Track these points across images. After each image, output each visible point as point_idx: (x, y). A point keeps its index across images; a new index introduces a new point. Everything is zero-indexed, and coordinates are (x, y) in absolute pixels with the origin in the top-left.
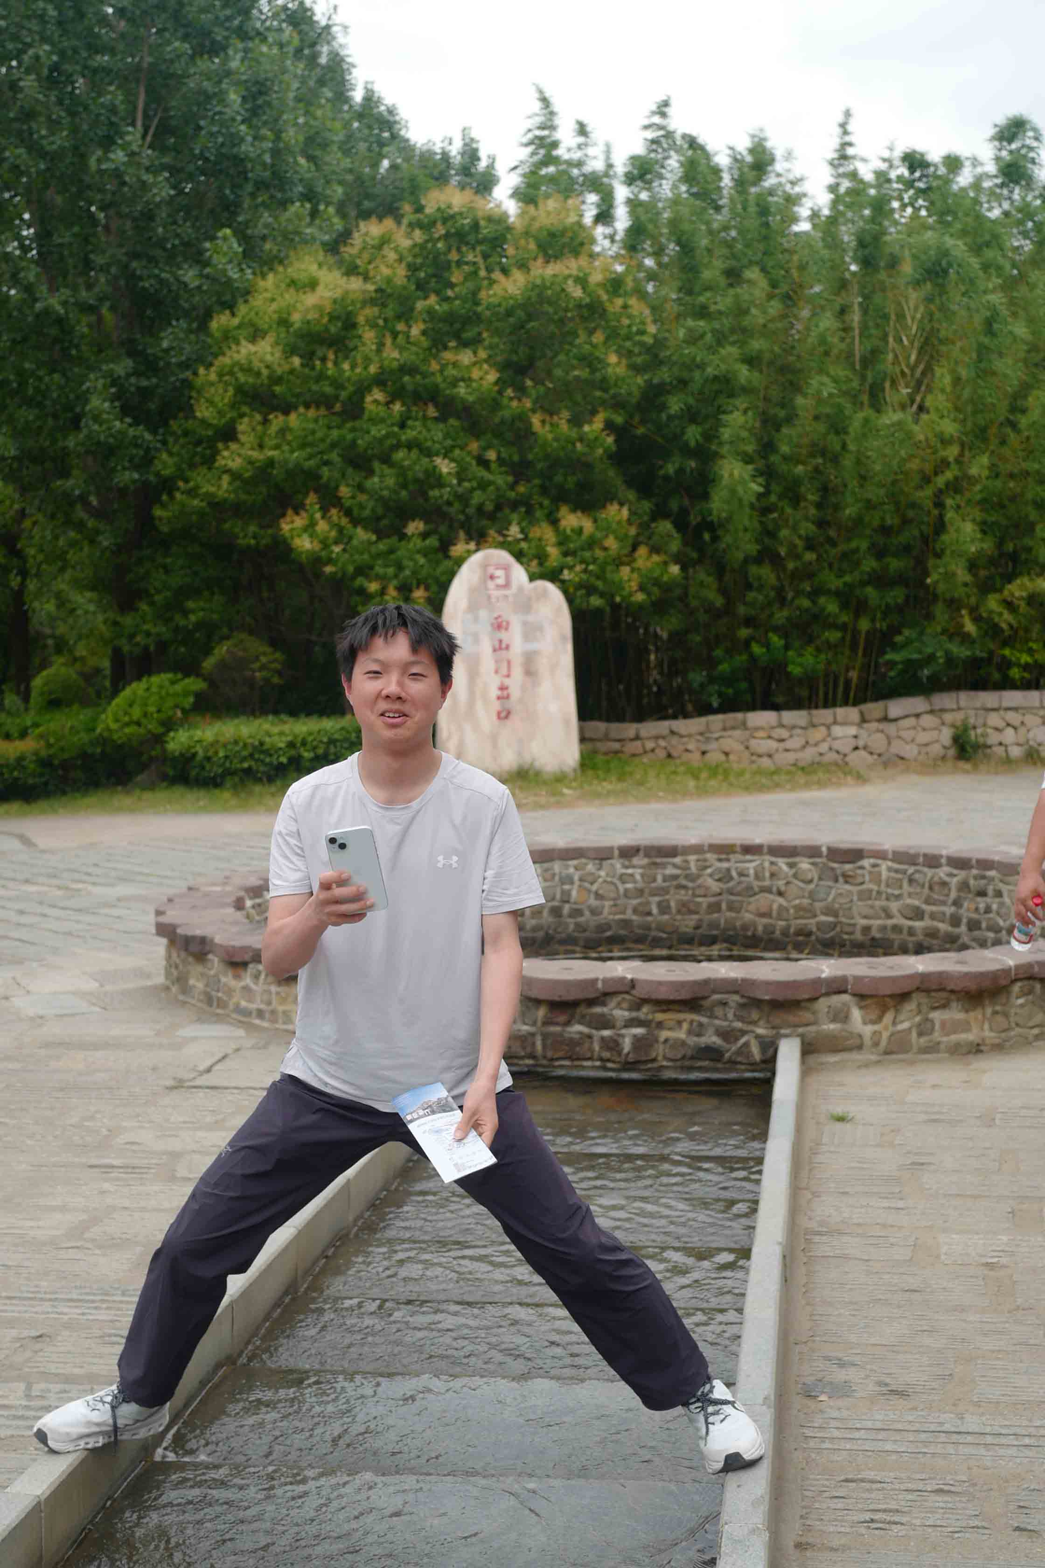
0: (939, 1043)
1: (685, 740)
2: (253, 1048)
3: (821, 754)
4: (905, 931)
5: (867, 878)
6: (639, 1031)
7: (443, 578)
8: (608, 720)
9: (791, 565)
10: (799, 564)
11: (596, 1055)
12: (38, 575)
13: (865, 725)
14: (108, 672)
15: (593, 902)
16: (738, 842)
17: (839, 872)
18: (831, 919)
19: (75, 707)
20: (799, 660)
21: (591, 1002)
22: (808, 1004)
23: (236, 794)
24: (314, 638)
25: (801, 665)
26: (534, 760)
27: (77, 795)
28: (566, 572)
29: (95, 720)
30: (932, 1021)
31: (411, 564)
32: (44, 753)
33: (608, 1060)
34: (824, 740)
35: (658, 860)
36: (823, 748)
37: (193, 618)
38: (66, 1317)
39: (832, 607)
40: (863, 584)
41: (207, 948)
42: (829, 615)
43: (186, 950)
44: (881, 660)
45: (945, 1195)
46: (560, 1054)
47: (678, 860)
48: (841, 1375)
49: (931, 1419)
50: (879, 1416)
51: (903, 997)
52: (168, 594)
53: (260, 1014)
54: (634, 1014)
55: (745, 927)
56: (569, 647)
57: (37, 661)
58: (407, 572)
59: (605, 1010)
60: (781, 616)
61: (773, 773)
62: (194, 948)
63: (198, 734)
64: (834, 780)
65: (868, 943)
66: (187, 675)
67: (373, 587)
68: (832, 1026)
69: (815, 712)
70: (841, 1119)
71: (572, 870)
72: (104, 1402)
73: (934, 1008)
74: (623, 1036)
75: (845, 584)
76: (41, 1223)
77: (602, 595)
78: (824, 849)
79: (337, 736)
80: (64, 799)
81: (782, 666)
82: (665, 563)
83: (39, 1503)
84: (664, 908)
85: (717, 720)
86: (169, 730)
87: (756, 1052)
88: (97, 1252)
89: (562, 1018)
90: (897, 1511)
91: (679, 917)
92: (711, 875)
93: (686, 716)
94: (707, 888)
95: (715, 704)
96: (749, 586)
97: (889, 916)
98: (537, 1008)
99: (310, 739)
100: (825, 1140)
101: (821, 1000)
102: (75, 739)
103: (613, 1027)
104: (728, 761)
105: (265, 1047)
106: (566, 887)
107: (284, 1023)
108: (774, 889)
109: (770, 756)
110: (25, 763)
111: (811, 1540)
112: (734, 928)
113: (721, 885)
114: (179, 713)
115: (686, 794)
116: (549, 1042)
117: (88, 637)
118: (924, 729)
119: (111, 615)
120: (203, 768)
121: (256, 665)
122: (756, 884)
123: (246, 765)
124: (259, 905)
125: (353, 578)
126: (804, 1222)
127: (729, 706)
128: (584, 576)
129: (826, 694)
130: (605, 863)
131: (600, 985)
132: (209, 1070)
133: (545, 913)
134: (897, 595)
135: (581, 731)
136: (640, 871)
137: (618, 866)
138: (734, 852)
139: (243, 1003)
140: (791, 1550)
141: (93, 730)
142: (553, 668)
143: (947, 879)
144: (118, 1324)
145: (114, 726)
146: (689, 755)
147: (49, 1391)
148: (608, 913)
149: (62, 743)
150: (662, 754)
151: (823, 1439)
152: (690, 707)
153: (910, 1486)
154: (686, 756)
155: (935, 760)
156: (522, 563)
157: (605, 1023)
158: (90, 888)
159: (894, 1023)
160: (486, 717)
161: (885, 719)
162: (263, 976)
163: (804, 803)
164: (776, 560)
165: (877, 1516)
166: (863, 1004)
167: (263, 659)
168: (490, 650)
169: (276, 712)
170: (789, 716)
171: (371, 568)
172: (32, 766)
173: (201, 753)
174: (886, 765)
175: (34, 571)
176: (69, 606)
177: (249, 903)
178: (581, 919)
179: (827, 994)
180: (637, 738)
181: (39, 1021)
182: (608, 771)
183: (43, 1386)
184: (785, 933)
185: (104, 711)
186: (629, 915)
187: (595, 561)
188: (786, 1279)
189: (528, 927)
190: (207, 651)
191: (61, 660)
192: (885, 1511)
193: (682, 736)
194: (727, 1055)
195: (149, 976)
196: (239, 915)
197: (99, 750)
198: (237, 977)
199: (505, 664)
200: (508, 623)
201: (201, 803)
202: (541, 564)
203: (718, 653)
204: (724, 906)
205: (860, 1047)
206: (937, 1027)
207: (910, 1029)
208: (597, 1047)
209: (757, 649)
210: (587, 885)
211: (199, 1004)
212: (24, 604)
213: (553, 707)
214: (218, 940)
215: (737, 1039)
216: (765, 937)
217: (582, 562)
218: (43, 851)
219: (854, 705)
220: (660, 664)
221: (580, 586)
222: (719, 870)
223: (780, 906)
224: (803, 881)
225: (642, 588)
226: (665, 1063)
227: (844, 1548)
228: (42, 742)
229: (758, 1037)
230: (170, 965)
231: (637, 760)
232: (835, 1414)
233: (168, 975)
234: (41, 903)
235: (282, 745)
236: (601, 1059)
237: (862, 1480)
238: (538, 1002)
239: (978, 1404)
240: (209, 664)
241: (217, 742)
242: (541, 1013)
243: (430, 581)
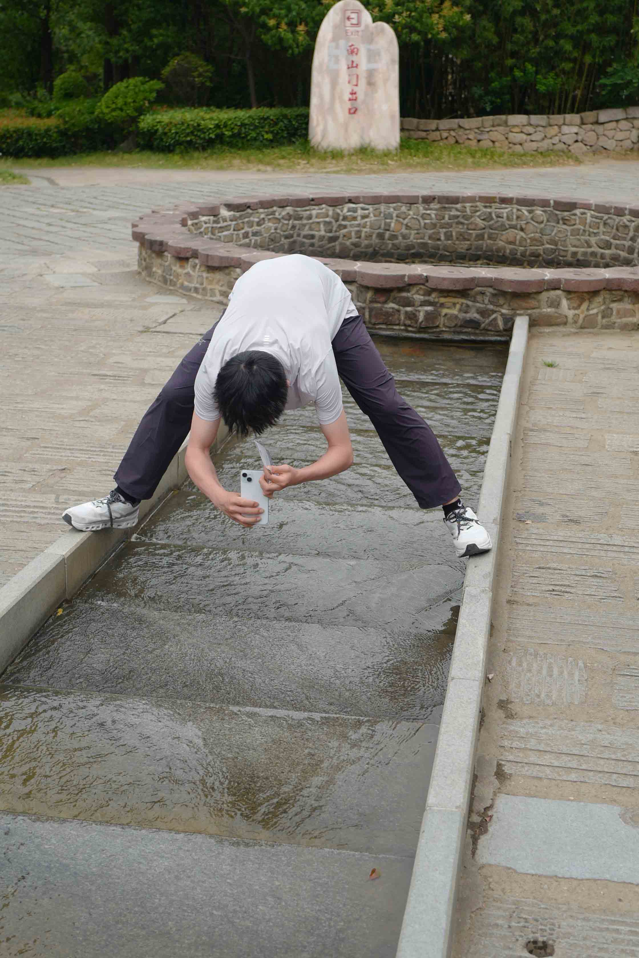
0: (615, 323)
1: (468, 132)
2: (191, 310)
3: (554, 144)
4: (599, 256)
5: (577, 222)
6: (429, 308)
7: (317, 18)
8: (419, 117)
9: (543, 17)
10: (548, 16)
11: (402, 322)
12: (57, 10)
13: (584, 126)
14: (102, 77)
15: (404, 231)
16: (498, 196)
17: (560, 217)
18: (553, 247)
19: (82, 97)
20: (544, 81)
21: (401, 290)
22: (535, 296)
23: (182, 157)
24: (232, 56)
25: (545, 84)
26: (370, 142)
27: (84, 155)
28: (397, 16)
29: (94, 107)
30: (611, 309)
31: (297, 7)
32: (62, 127)
33: (410, 326)
34: (556, 135)
35: (447, 206)
36: (556, 140)
37: (156, 41)
38: (79, 459)
39: (568, 47)
40: (589, 31)
41: (164, 248)
42: (565, 52)
43: (151, 249)
44: (596, 83)
45: (611, 411)
46: (380, 321)
47: (459, 206)
48: (540, 510)
49: (592, 536)
50: (562, 533)
51: (595, 293)
52: (140, 24)
53: (196, 290)
54: (427, 298)
55: (498, 250)
56: (397, 67)
57: (57, 68)
58: (294, 13)
59: (409, 295)
60: (534, 51)
61: (522, 155)
62: (157, 248)
63: (159, 117)
64: (561, 161)
65: (575, 262)
66: (152, 79)
67: (272, 22)
68: (549, 310)
69: (551, 116)
70: (551, 365)
71: (392, 210)
72: (103, 503)
73: (614, 301)
74: (419, 311)
75: (578, 31)
76: (64, 406)
77: (419, 33)
78: (552, 202)
79: (246, 121)
80: (75, 157)
81: (533, 85)
82: (462, 13)
83: (64, 559)
84: (449, 237)
85: (489, 120)
86: (141, 114)
87: (501, 324)
88: (98, 423)
89: (382, 299)
90: (569, 586)
91: (457, 242)
92: (479, 217)
93: (469, 116)
94: (476, 225)
95: (488, 109)
96: (515, 31)
97: (589, 246)
98: (367, 292)
99: (230, 123)
100: (540, 377)
101: (544, 293)
102: (82, 118)
103: (413, 306)
104: (494, 147)
105: (199, 310)
106: (388, 221)
107: (211, 296)
108: (519, 226)
109: (521, 144)
110: (50, 133)
111: (516, 599)
112: (492, 251)
113: (486, 223)
114: (147, 104)
115: (466, 167)
116: (373, 313)
117: (89, 52)
118: (621, 131)
119: (104, 38)
120: (162, 140)
121: (195, 74)
122: (507, 223)
123: (189, 139)
124: (196, 224)
125: (259, 16)
126: (524, 423)
127: (497, 111)
128: (408, 20)
129: (560, 106)
130: (413, 206)
131: (406, 279)
132: (165, 322)
133: (374, 236)
134: (611, 40)
135: (402, 123)
136: (434, 212)
137: (421, 208)
138: (495, 202)
139: (186, 283)
140: (505, 604)
141: (93, 113)
142: (386, 81)
143: (628, 223)
144: (110, 464)
145: (106, 111)
146: (470, 142)
147: (69, 499)
148: (413, 238)
149: (73, 121)
150: (452, 141)
151: (527, 545)
152: (472, 110)
153: (578, 573)
154: (468, 143)
155: (626, 151)
156: (368, 10)
157: (409, 303)
158: (91, 211)
159: (588, 310)
160: (341, 110)
161: (597, 123)
162: (198, 267)
163: (540, 175)
164: (534, 14)
165: (557, 588)
166: (570, 296)
167: (201, 70)
168: (346, 67)
169: (208, 105)
170: (535, 119)
171: (271, 10)
172: (55, 135)
173: (160, 130)
174: (594, 153)
175: (54, 7)
176: (77, 31)
177: (190, 222)
178: (396, 242)
179: (547, 290)
180: (437, 129)
181: (61, 289)
182: (417, 150)
183: (66, 497)
184: (523, 255)
185: (100, 101)
186: (426, 240)
187: (416, 9)
188: (511, 454)
189: (363, 245)
190: (165, 63)
191: (72, 67)
192: (561, 585)
193: (466, 130)
194: (483, 325)
195: (128, 265)
196: (184, 229)
197: (96, 126)
198: (182, 267)
199: (355, 77)
200: (358, 50)
201: (161, 162)
202: (381, 11)
203: (492, 75)
204: (486, 236)
205: (565, 324)
206: (614, 313)
207: (597, 313)
208: (402, 317)
209: (518, 73)
210: (401, 220)
211: (159, 283)
212: (48, 29)
213: (385, 107)
214: (170, 243)
215: (490, 316)
216: (511, 257)
217: (407, 10)
218: (63, 189)
219: (577, 113)
220: (454, 83)
221: (405, 26)
222: (485, 213)
223: (522, 237)
224: (537, 222)
225: (445, 29)
226: (444, 329)
227: (535, 605)
228: (61, 120)
229: (502, 315)
230: (141, 259)
231: (436, 144)
232: (536, 531)
233: (140, 264)
234: (61, 219)
235: (212, 126)
236: (405, 325)
237: (549, 568)
238: (367, 288)
239: (621, 530)
240: (166, 71)
241: (171, 123)
242: (369, 295)
243: (309, 20)
